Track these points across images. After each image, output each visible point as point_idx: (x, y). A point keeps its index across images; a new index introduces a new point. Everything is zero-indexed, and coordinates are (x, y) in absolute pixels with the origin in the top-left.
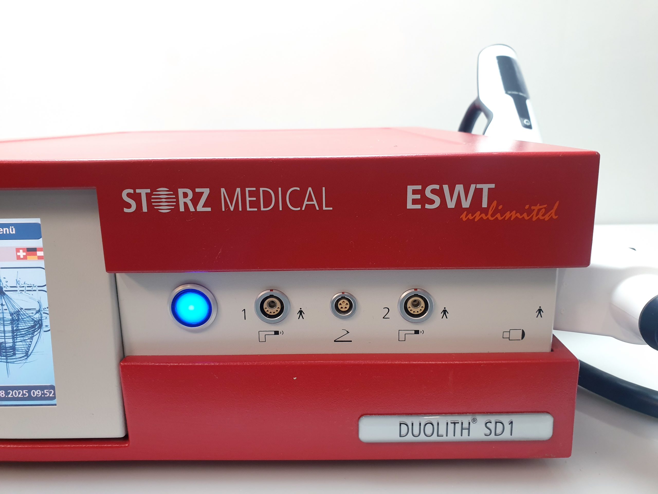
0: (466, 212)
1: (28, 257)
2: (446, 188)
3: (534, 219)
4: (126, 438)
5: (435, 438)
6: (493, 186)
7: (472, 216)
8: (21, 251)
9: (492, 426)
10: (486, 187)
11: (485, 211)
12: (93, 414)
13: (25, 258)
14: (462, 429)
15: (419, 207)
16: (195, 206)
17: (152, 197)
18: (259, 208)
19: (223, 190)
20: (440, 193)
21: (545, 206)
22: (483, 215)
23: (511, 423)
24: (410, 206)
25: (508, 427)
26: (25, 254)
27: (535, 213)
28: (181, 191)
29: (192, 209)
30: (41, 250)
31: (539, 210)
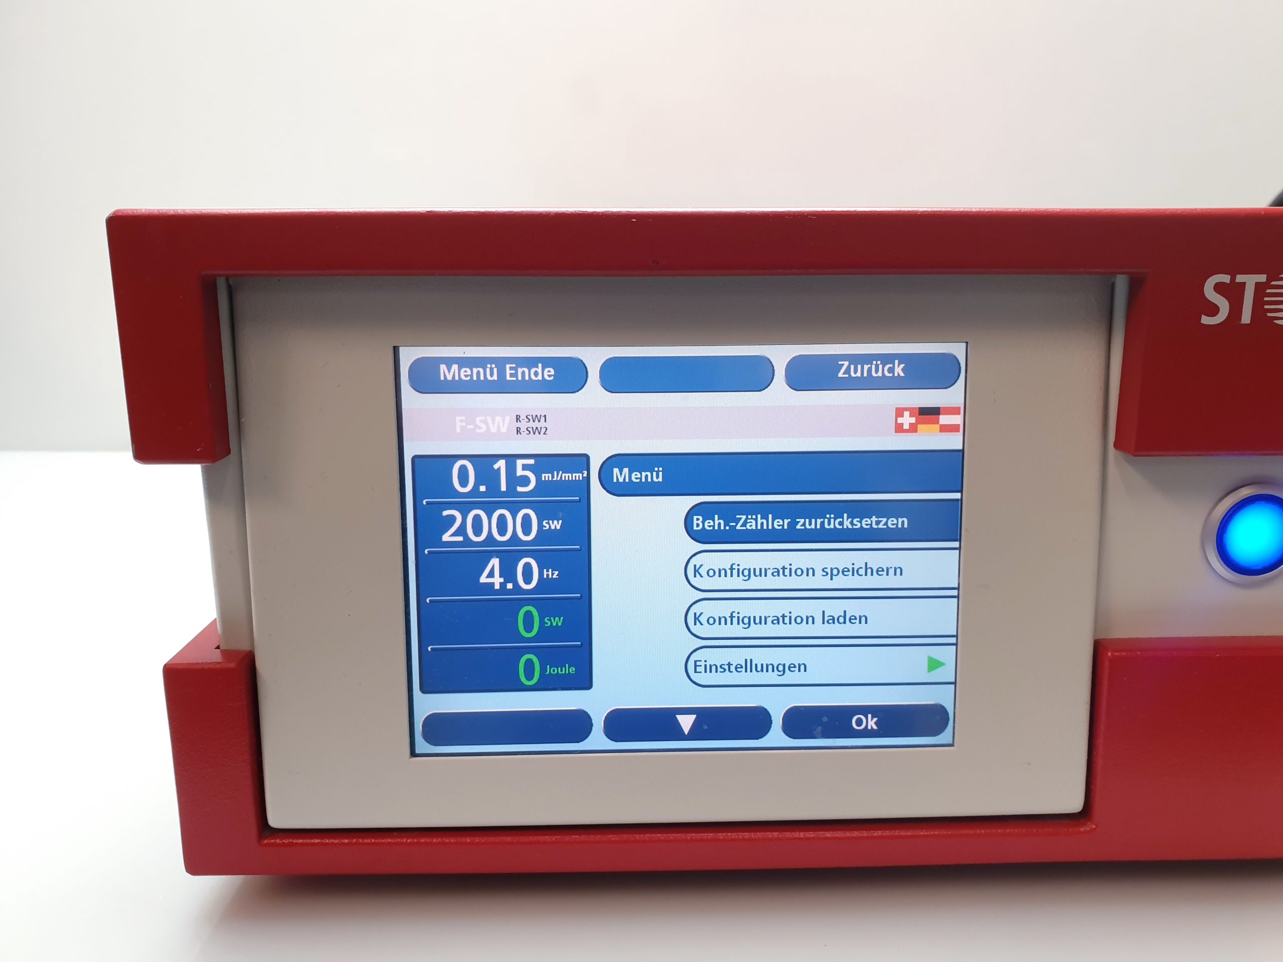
1: (919, 426)
8: (907, 414)
12: (1029, 764)
13: (913, 429)
17: (1268, 291)
26: (913, 420)
30: (954, 411)
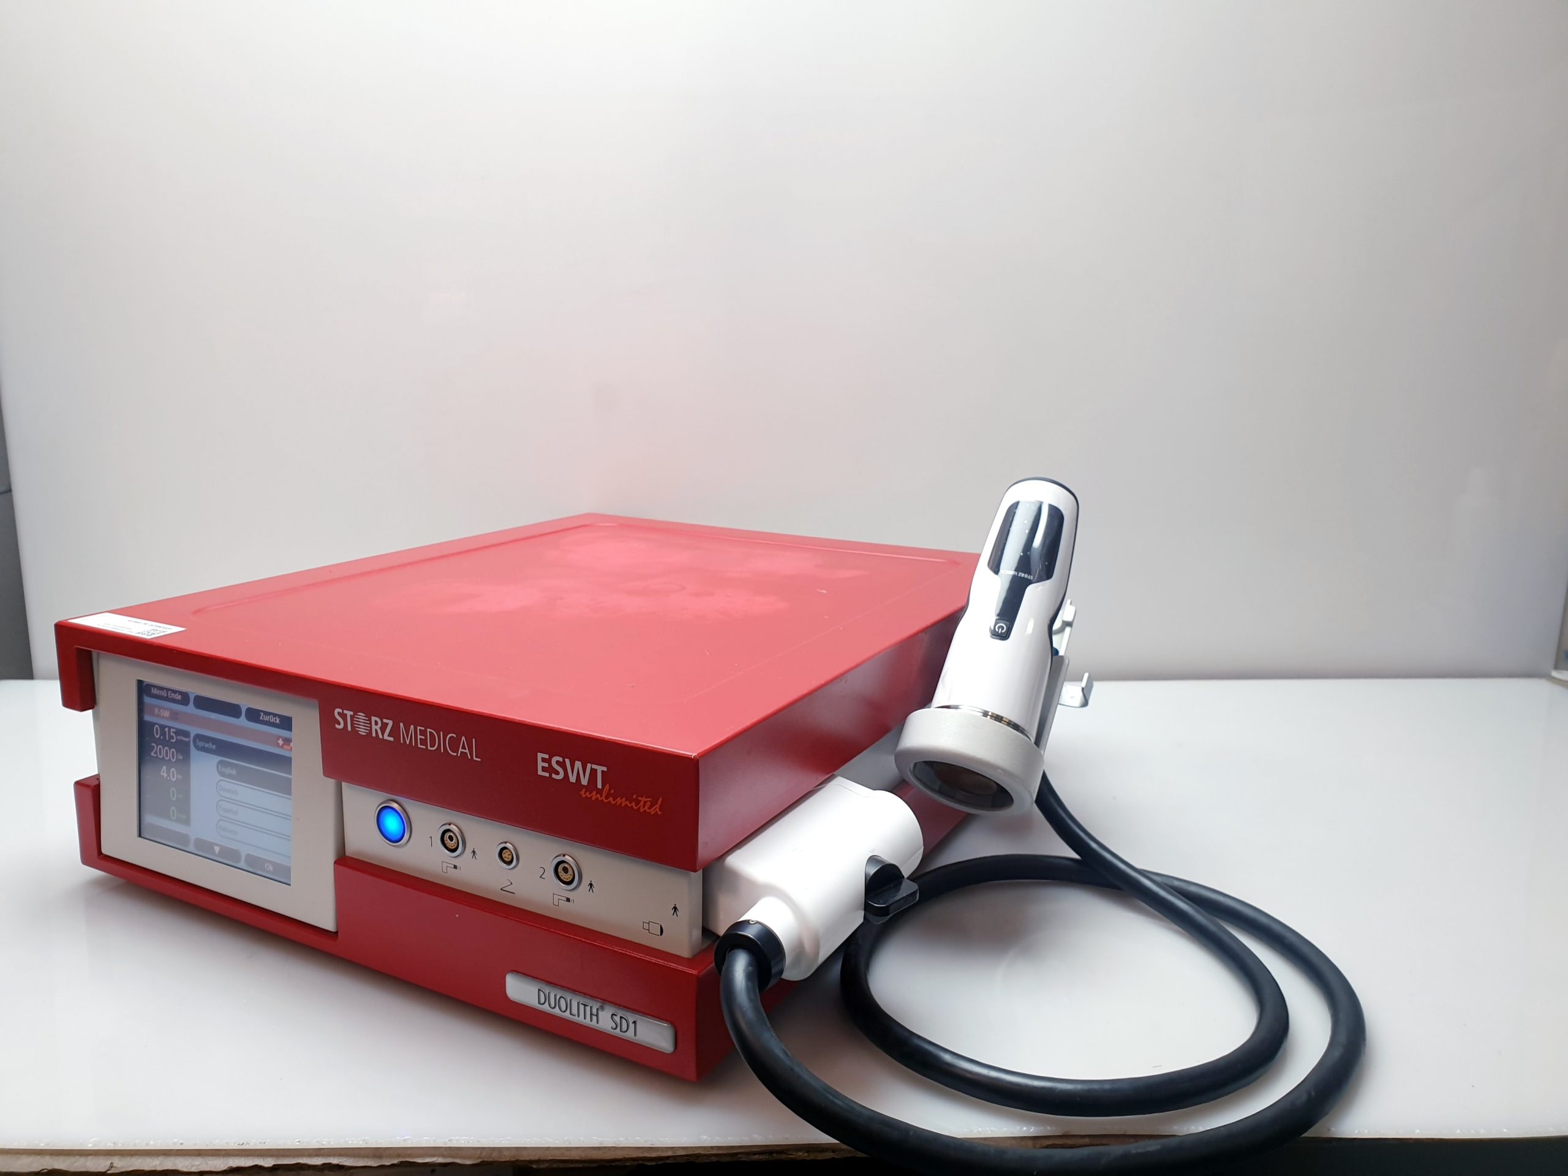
0: (584, 790)
2: (567, 761)
3: (642, 810)
4: (336, 933)
5: (567, 1015)
6: (605, 769)
7: (590, 794)
8: (281, 739)
9: (617, 1019)
10: (600, 769)
11: (600, 792)
14: (591, 1014)
15: (547, 775)
16: (383, 734)
17: (355, 719)
18: (427, 746)
19: (402, 724)
20: (562, 765)
21: (650, 799)
22: (598, 796)
23: (634, 1022)
24: (540, 772)
25: (632, 1026)
27: (642, 804)
28: (374, 719)
29: (381, 736)
31: (645, 802)
